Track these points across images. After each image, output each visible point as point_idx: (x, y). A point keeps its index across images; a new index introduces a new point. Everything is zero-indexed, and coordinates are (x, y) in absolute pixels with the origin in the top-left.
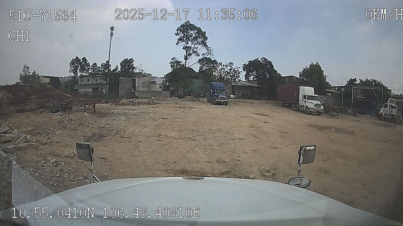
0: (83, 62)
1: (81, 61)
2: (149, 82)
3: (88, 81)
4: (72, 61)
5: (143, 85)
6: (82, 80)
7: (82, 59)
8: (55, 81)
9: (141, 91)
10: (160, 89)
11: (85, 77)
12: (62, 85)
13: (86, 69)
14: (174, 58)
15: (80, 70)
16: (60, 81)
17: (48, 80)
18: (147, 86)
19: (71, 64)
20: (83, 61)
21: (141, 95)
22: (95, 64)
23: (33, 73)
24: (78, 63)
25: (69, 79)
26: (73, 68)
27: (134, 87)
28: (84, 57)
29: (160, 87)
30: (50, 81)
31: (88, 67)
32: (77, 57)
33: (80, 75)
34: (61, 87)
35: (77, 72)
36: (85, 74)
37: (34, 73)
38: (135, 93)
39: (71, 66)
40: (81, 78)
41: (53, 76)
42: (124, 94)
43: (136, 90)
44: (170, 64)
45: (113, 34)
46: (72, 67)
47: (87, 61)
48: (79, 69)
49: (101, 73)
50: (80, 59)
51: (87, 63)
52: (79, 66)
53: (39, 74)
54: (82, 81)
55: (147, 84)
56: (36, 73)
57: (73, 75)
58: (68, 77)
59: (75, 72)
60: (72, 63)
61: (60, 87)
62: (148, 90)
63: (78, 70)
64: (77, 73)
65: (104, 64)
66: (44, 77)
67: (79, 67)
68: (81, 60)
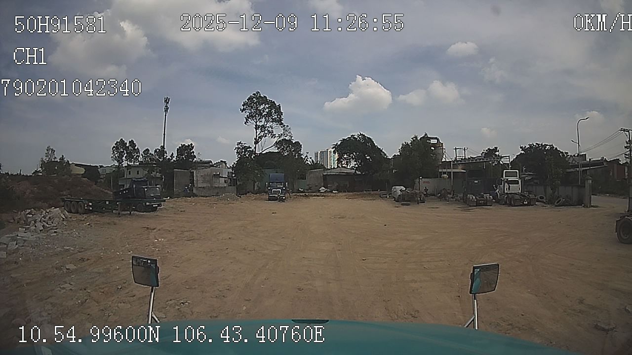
0: (130, 147)
1: (127, 145)
2: (210, 175)
3: (138, 173)
4: (115, 144)
5: (203, 179)
6: (130, 172)
7: (130, 142)
8: (92, 172)
9: (200, 187)
10: (225, 184)
11: (132, 168)
12: (101, 178)
13: (135, 157)
14: (240, 143)
15: (125, 158)
16: (99, 172)
17: (82, 171)
18: (208, 181)
19: (114, 149)
20: (130, 145)
21: (200, 193)
22: (147, 150)
23: (60, 159)
24: (124, 148)
25: (112, 169)
26: (116, 155)
27: (192, 182)
28: (132, 140)
29: (225, 181)
30: (85, 172)
31: (137, 154)
32: (122, 139)
33: (126, 165)
34: (101, 181)
35: (122, 160)
36: (133, 164)
37: (62, 159)
38: (193, 190)
39: (114, 153)
40: (127, 169)
41: (89, 165)
42: (180, 191)
43: (194, 186)
44: (236, 151)
45: (168, 108)
46: (116, 153)
47: (136, 146)
48: (125, 156)
49: (154, 162)
50: (125, 142)
51: (136, 148)
52: (125, 152)
53: (69, 160)
54: (130, 174)
55: (208, 178)
56: (65, 160)
57: (117, 164)
58: (111, 167)
59: (120, 161)
60: (116, 148)
61: (99, 181)
62: (209, 185)
63: (124, 158)
64: (123, 162)
65: (158, 151)
66: (76, 165)
67: (124, 154)
68: (128, 143)
